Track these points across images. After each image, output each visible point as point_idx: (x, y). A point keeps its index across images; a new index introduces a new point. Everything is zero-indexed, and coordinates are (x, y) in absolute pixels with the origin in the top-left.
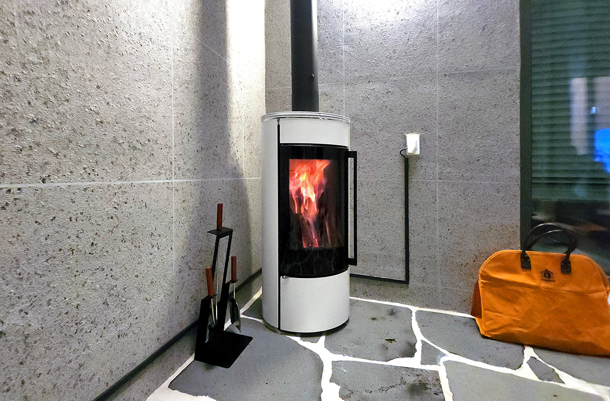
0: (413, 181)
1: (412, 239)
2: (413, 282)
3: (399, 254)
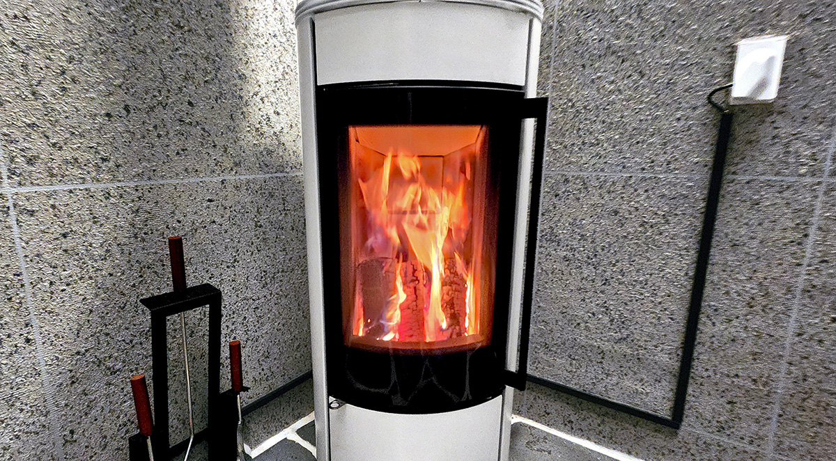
1: (706, 329)
2: (690, 426)
3: (665, 358)
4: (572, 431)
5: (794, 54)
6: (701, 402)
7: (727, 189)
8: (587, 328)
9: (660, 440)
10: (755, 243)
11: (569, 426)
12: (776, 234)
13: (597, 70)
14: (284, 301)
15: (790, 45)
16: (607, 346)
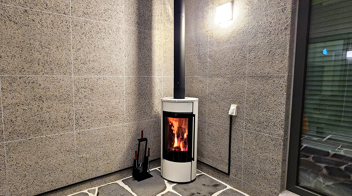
0: (234, 127)
1: (232, 155)
2: (231, 175)
3: (226, 161)
4: (213, 176)
5: (238, 108)
6: (233, 170)
7: (232, 129)
8: (215, 154)
9: (227, 178)
10: (237, 139)
11: (212, 175)
12: (239, 138)
13: (214, 104)
14: (157, 142)
15: (237, 107)
16: (218, 158)
